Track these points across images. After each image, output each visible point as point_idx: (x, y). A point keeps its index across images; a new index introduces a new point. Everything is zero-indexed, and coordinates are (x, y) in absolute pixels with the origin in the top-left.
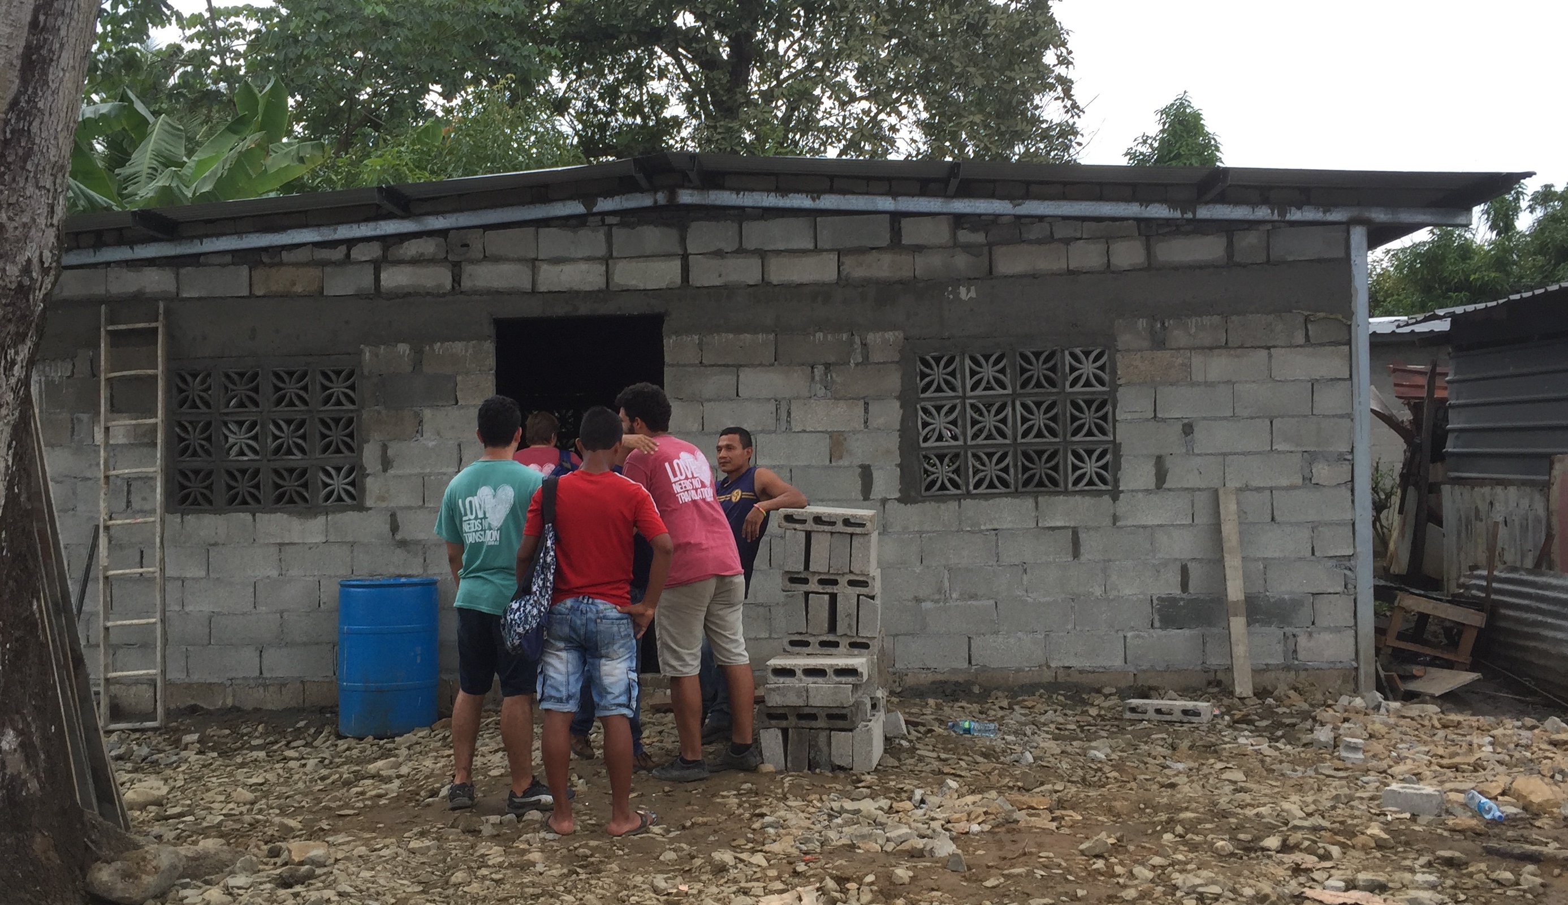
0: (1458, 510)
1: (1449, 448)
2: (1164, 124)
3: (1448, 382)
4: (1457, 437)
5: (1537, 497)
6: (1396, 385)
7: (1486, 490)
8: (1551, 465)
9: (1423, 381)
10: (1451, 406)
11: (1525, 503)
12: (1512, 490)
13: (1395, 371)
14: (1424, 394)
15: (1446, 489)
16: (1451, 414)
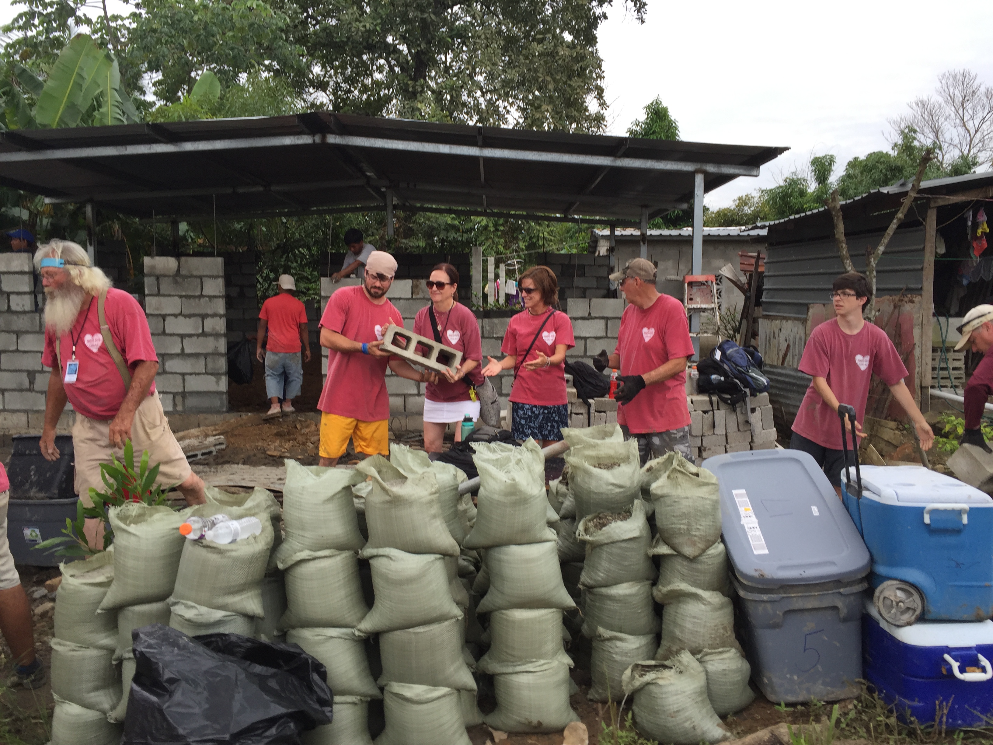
0: (766, 332)
1: (763, 299)
2: (648, 114)
3: (765, 263)
4: (767, 293)
5: (801, 326)
6: (741, 264)
7: (778, 322)
8: (808, 309)
9: (753, 261)
10: (765, 276)
11: (795, 330)
12: (790, 322)
13: (741, 256)
14: (753, 269)
15: (760, 321)
16: (765, 280)
